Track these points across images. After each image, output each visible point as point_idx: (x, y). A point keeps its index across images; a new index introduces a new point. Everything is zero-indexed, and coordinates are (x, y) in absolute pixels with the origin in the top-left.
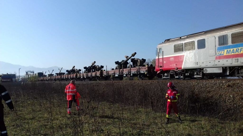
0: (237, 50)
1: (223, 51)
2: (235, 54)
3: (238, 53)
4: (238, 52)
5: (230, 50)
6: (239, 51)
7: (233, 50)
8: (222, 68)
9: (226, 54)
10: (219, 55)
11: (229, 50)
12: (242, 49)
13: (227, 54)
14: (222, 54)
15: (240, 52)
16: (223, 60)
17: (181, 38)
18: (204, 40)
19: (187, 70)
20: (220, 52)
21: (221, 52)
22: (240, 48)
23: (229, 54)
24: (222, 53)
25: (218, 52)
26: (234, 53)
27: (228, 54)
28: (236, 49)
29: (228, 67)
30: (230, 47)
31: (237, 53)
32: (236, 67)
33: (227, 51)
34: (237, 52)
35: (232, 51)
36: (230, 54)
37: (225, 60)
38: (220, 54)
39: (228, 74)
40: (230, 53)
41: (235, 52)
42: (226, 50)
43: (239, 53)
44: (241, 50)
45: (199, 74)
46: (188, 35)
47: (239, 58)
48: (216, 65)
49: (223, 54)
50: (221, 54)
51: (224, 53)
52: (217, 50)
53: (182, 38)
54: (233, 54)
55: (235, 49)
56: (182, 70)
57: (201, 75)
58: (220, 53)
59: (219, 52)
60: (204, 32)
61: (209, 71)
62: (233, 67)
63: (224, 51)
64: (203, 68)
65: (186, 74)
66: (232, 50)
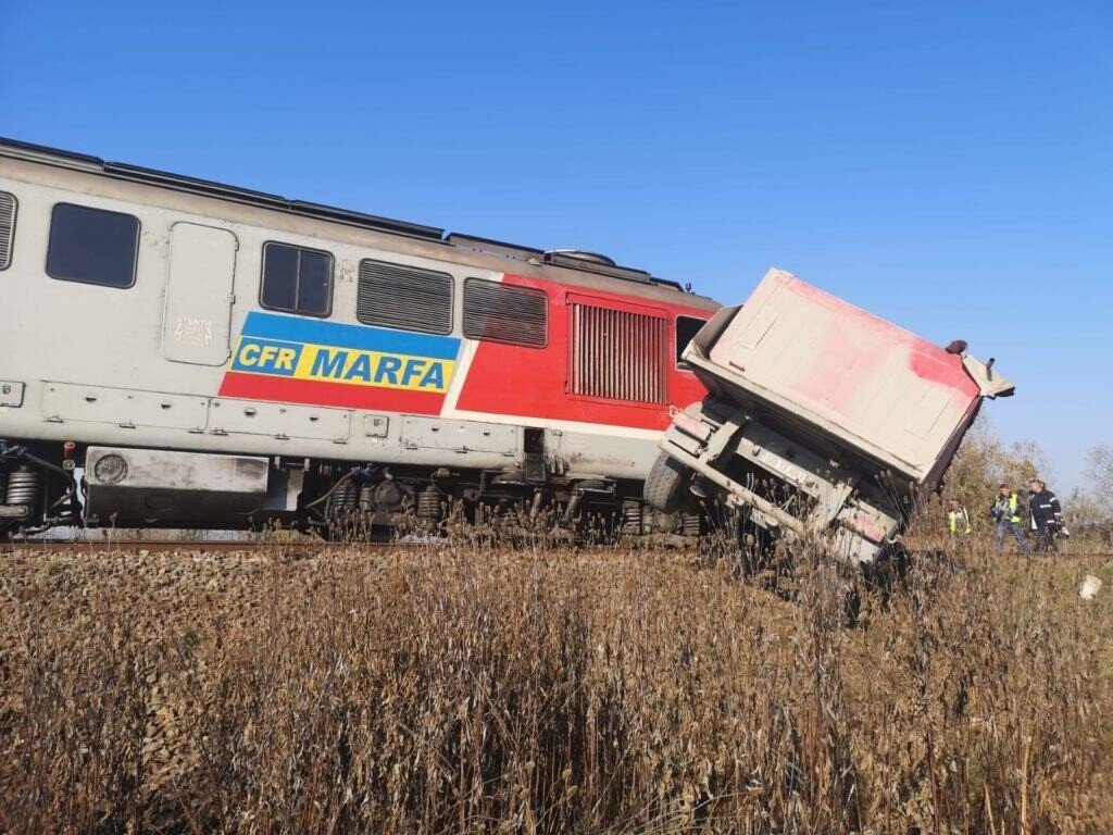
0: (390, 365)
1: (292, 353)
2: (372, 383)
3: (393, 386)
4: (393, 379)
5: (342, 357)
6: (400, 374)
7: (365, 359)
8: (266, 459)
9: (314, 372)
10: (254, 367)
11: (333, 351)
12: (416, 368)
13: (319, 377)
14: (278, 365)
15: (405, 382)
16: (284, 411)
18: (126, 228)
20: (267, 349)
21: (275, 349)
22: (405, 359)
23: (331, 378)
24: (281, 358)
25: (245, 343)
26: (367, 378)
27: (326, 373)
28: (384, 361)
29: (307, 462)
31: (385, 382)
32: (363, 464)
33: (323, 354)
34: (385, 375)
35: (357, 364)
36: (341, 380)
38: (261, 364)
39: (291, 504)
40: (338, 375)
41: (373, 375)
42: (310, 351)
43: (399, 386)
44: (409, 372)
47: (395, 416)
48: (224, 434)
49: (288, 366)
50: (270, 363)
51: (294, 362)
52: (244, 332)
54: (357, 380)
55: (375, 358)
58: (265, 356)
59: (256, 348)
60: (98, 161)
61: (146, 472)
62: (341, 466)
63: (299, 350)
64: (82, 438)
66: (353, 355)
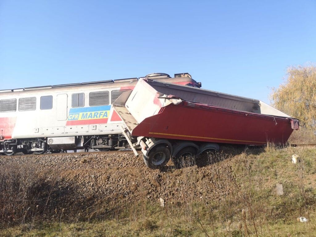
0: (96, 114)
1: (78, 115)
2: (93, 119)
3: (97, 118)
4: (97, 117)
5: (87, 114)
6: (98, 116)
7: (91, 114)
8: (74, 137)
9: (82, 118)
10: (71, 119)
11: (85, 113)
12: (101, 114)
13: (83, 119)
14: (75, 118)
15: (99, 117)
16: (77, 127)
17: (12, 90)
18: (51, 97)
19: (20, 141)
20: (73, 115)
21: (74, 115)
22: (99, 112)
23: (85, 119)
24: (76, 117)
25: (70, 115)
26: (92, 118)
27: (84, 118)
28: (95, 113)
29: (83, 136)
30: (86, 110)
31: (95, 118)
32: (93, 136)
33: (83, 114)
34: (95, 116)
35: (90, 115)
36: (87, 119)
37: (79, 127)
38: (73, 118)
39: (82, 145)
40: (86, 118)
41: (93, 117)
42: (81, 114)
43: (98, 118)
44: (100, 115)
45: (39, 146)
46: (26, 88)
47: (97, 125)
48: (67, 133)
49: (77, 118)
50: (74, 118)
51: (78, 117)
52: (69, 113)
53: (14, 91)
54: (90, 118)
55: (93, 113)
56: (12, 140)
57: (43, 147)
58: (73, 117)
59: (71, 115)
60: (51, 86)
61: (56, 141)
62: (90, 137)
63: (79, 114)
64: (47, 137)
65: (18, 146)
66: (89, 113)
